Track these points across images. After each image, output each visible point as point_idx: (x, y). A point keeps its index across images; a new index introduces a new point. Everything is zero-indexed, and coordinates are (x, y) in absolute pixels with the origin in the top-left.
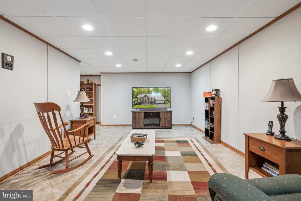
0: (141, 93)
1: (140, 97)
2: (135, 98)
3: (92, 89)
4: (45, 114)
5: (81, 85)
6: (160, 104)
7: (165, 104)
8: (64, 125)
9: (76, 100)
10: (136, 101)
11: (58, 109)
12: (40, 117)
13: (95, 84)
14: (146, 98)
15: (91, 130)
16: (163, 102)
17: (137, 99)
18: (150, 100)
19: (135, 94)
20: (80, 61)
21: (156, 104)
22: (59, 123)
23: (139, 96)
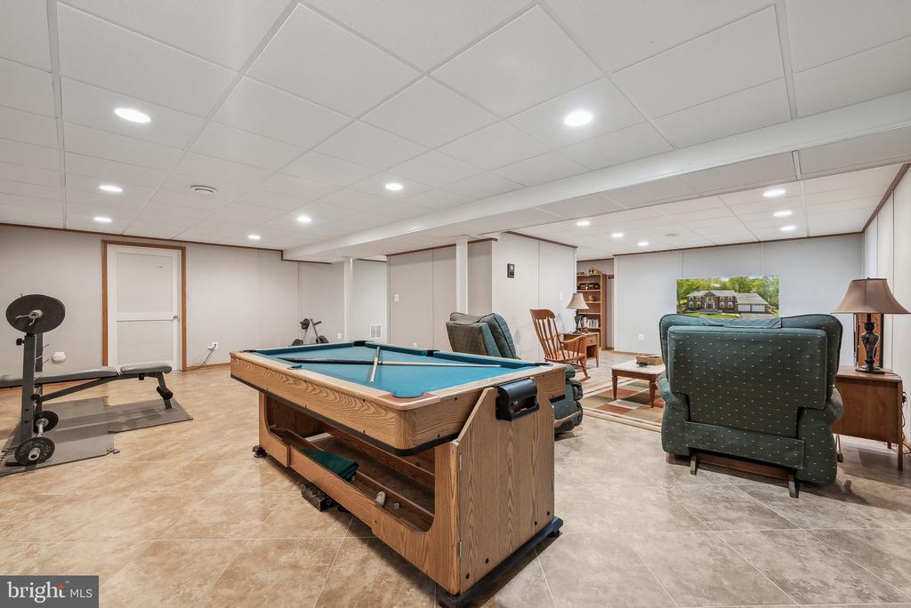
0: (697, 289)
1: (695, 297)
2: (683, 298)
3: (598, 285)
4: (541, 321)
5: (579, 278)
6: (752, 312)
7: (766, 312)
8: (558, 336)
9: (570, 306)
10: (684, 304)
11: (553, 316)
12: (535, 324)
13: (605, 276)
14: (710, 300)
15: (591, 352)
16: (762, 309)
17: (686, 301)
18: (722, 303)
19: (682, 291)
20: (576, 247)
21: (740, 313)
22: (554, 333)
23: (691, 295)
